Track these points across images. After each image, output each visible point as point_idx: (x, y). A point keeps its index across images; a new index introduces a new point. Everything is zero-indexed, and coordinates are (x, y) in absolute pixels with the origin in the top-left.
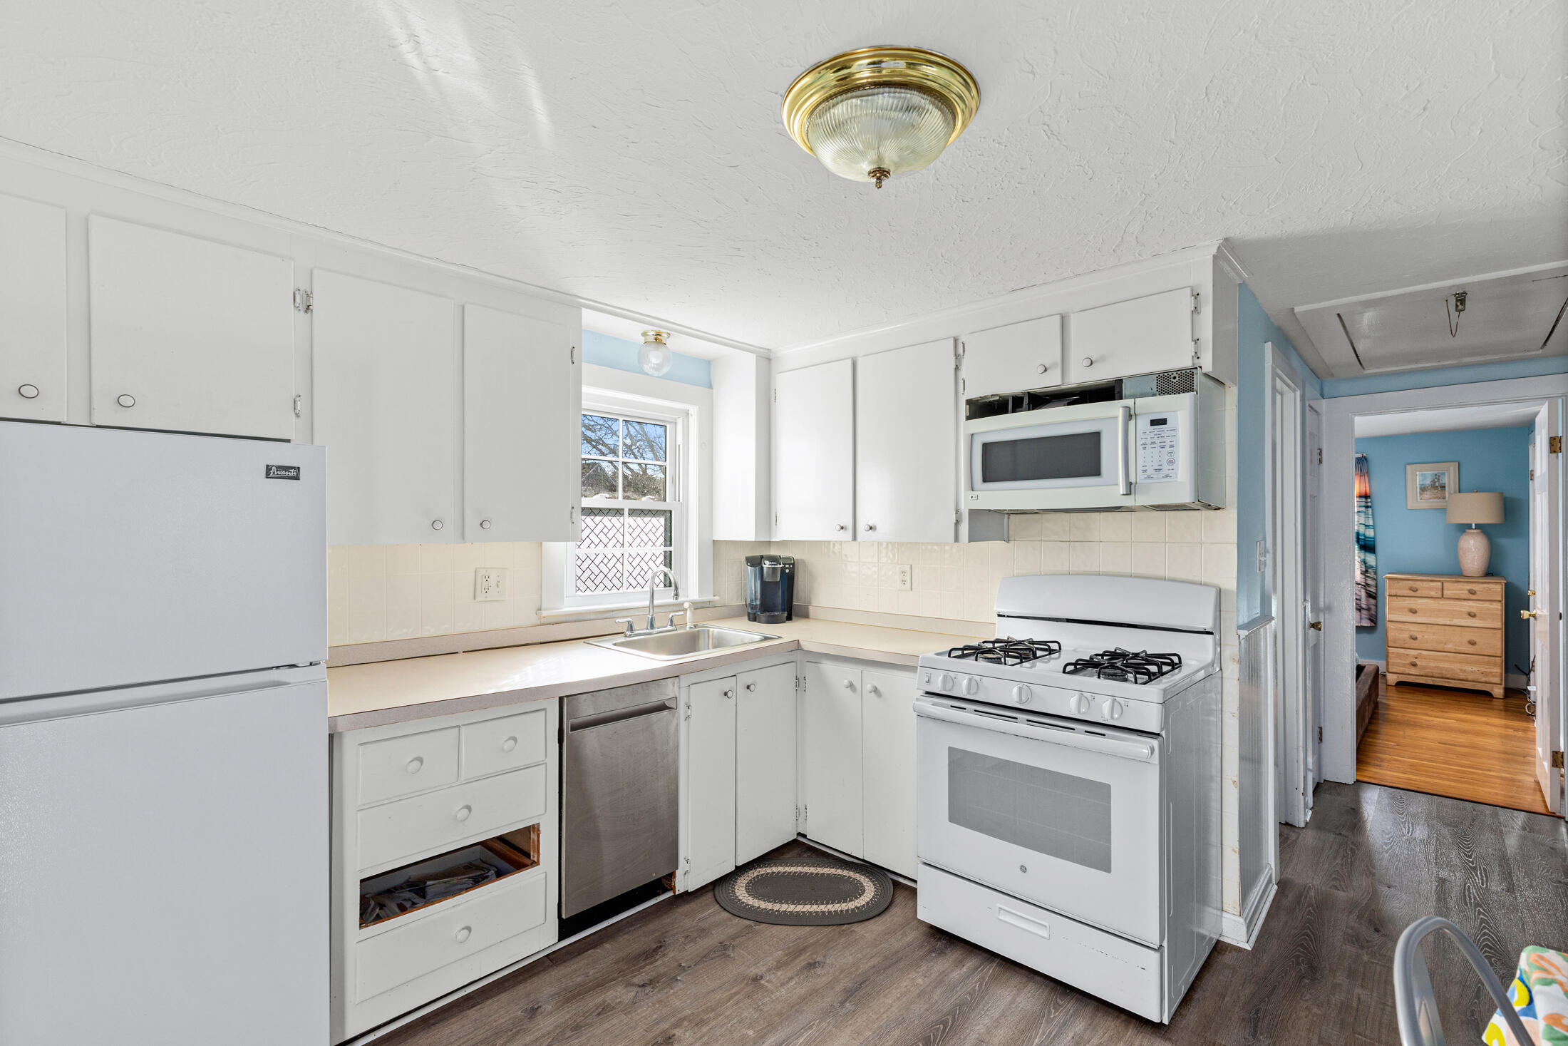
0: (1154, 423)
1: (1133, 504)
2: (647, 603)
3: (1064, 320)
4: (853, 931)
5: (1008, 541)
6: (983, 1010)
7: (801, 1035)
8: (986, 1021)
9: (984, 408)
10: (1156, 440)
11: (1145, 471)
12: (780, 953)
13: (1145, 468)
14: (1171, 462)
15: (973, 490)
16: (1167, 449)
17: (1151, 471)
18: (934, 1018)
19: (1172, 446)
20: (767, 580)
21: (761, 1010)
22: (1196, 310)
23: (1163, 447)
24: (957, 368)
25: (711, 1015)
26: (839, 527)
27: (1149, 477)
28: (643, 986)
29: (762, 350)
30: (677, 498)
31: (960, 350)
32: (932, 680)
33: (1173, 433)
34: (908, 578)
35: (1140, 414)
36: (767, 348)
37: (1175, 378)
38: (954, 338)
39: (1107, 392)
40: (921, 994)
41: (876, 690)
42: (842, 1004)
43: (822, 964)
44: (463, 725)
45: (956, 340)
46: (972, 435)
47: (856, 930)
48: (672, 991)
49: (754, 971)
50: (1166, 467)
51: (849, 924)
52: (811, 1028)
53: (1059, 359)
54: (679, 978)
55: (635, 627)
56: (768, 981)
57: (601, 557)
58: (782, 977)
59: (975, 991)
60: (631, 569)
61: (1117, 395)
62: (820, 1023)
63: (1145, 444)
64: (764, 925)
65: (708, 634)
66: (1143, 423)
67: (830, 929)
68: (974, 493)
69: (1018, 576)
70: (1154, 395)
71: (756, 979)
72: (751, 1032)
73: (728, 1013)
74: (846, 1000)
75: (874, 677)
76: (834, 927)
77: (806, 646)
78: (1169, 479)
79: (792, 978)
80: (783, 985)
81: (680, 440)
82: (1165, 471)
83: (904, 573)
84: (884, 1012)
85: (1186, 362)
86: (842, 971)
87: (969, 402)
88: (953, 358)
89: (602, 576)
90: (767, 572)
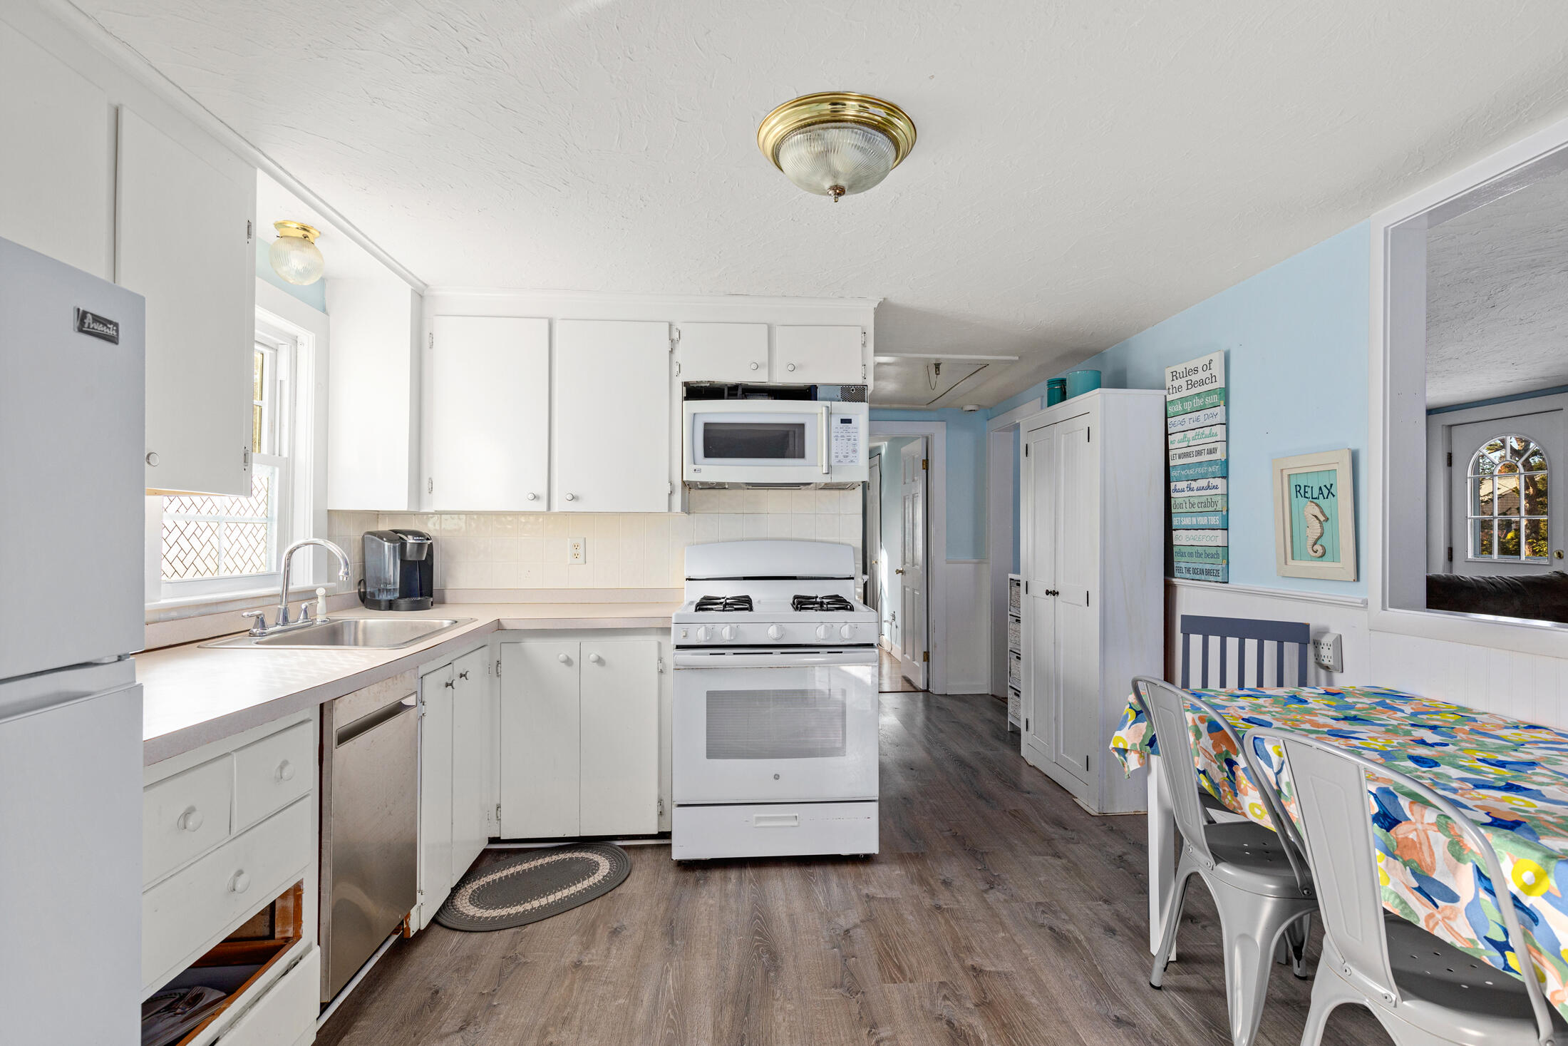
0: (843, 421)
1: (829, 481)
2: (278, 589)
3: (770, 329)
4: (620, 894)
5: (689, 513)
6: (771, 898)
7: (666, 979)
8: (781, 903)
9: (695, 392)
10: (844, 434)
11: (837, 456)
12: (574, 937)
13: (837, 455)
14: (855, 451)
15: (695, 464)
16: (852, 441)
17: (841, 457)
18: (747, 918)
19: (855, 440)
20: (409, 559)
21: (611, 982)
22: (864, 345)
23: (849, 440)
24: (671, 352)
25: (569, 1010)
26: (531, 496)
27: (839, 461)
28: (461, 1029)
29: (419, 283)
30: (277, 452)
31: (676, 336)
32: (688, 634)
33: (854, 430)
34: (581, 551)
35: (834, 414)
36: (425, 282)
37: (853, 390)
38: (669, 323)
39: (807, 393)
40: (722, 909)
41: (600, 661)
42: (672, 943)
43: (623, 928)
44: (235, 751)
45: (670, 326)
46: (695, 414)
47: (621, 892)
48: (502, 1016)
49: (568, 960)
50: (851, 455)
51: (610, 891)
52: (667, 971)
53: (766, 359)
54: (495, 1003)
55: (267, 622)
56: (590, 961)
57: (193, 526)
58: (600, 952)
59: (754, 890)
60: (228, 545)
61: (813, 397)
62: (671, 965)
63: (837, 436)
64: (531, 925)
65: (356, 628)
66: (836, 421)
67: (598, 902)
68: (695, 467)
69: (697, 544)
70: (839, 401)
71: (577, 965)
72: (621, 1001)
73: (583, 1000)
74: (673, 940)
75: (593, 648)
76: (600, 898)
77: (508, 625)
78: (852, 464)
79: (608, 949)
80: (606, 957)
81: (284, 373)
82: (850, 458)
83: (576, 547)
84: (710, 933)
85: (859, 381)
86: (646, 924)
87: (686, 384)
88: (668, 342)
89: (193, 554)
90: (411, 550)
